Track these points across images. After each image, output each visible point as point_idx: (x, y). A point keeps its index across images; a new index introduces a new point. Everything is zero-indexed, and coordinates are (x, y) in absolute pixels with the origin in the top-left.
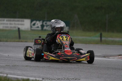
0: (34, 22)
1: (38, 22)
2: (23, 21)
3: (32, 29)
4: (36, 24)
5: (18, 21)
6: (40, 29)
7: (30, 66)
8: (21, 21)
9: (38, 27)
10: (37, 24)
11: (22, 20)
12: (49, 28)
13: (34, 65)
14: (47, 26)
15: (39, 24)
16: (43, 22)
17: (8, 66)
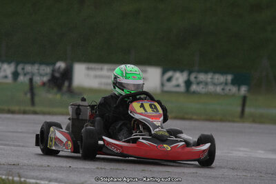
0: (169, 74)
4: (174, 79)
9: (178, 86)
10: (177, 79)
12: (203, 88)
14: (198, 84)
15: (180, 78)
16: (189, 75)
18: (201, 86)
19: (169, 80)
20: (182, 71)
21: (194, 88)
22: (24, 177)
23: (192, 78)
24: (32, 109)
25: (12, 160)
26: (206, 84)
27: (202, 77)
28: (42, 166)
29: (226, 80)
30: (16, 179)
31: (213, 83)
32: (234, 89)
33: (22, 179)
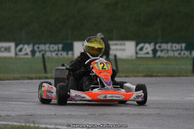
0: (141, 45)
1: (147, 45)
2: (124, 44)
3: (139, 56)
4: (144, 49)
5: (116, 44)
6: (151, 55)
7: (127, 114)
8: (121, 44)
9: (148, 53)
10: (147, 49)
11: (122, 42)
12: (165, 54)
13: (134, 113)
14: (162, 51)
15: (148, 48)
16: (155, 45)
17: (93, 114)
18: (164, 52)
19: (141, 49)
20: (150, 43)
21: (159, 54)
22: (38, 124)
23: (157, 47)
24: (45, 75)
25: (30, 112)
26: (168, 51)
27: (164, 46)
28: (50, 115)
29: (181, 47)
30: (32, 125)
31: (173, 50)
32: (187, 53)
33: (36, 125)
